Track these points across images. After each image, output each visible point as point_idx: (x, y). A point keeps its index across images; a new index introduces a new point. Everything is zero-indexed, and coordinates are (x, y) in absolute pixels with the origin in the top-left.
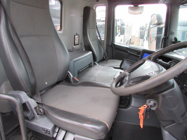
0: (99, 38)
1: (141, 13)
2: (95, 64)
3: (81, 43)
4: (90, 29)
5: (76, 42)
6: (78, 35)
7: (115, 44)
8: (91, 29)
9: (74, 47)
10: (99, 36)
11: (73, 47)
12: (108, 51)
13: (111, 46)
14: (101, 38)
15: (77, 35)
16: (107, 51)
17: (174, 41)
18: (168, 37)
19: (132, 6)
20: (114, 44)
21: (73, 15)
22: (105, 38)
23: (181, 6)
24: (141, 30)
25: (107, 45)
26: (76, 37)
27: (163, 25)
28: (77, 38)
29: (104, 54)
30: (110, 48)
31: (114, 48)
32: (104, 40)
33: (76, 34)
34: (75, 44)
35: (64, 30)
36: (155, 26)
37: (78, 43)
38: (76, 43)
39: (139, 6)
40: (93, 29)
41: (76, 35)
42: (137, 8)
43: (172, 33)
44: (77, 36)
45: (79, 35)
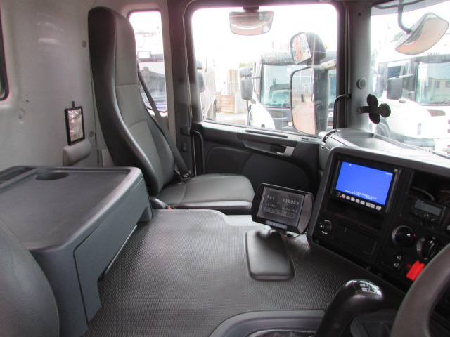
0: (152, 113)
1: (263, 32)
2: (155, 207)
3: (92, 132)
4: (120, 88)
5: (76, 131)
6: (77, 108)
7: (205, 124)
8: (122, 85)
9: (69, 149)
10: (150, 107)
11: (65, 152)
12: (185, 149)
13: (192, 133)
14: (159, 110)
15: (74, 108)
16: (181, 150)
17: (367, 105)
18: (350, 96)
19: (241, 9)
20: (201, 126)
21: (52, 41)
22: (169, 110)
23: (374, 10)
24: (244, 78)
25: (181, 132)
26: (72, 114)
27: (330, 63)
28: (76, 118)
29: (176, 160)
30: (189, 137)
31: (202, 137)
32: (166, 117)
33: (70, 106)
34: (72, 140)
35: (19, 98)
36: (306, 66)
37: (81, 136)
38: (75, 135)
39: (262, 9)
40: (129, 86)
41: (70, 109)
42: (251, 15)
43: (361, 85)
44: (76, 112)
45: (81, 108)
